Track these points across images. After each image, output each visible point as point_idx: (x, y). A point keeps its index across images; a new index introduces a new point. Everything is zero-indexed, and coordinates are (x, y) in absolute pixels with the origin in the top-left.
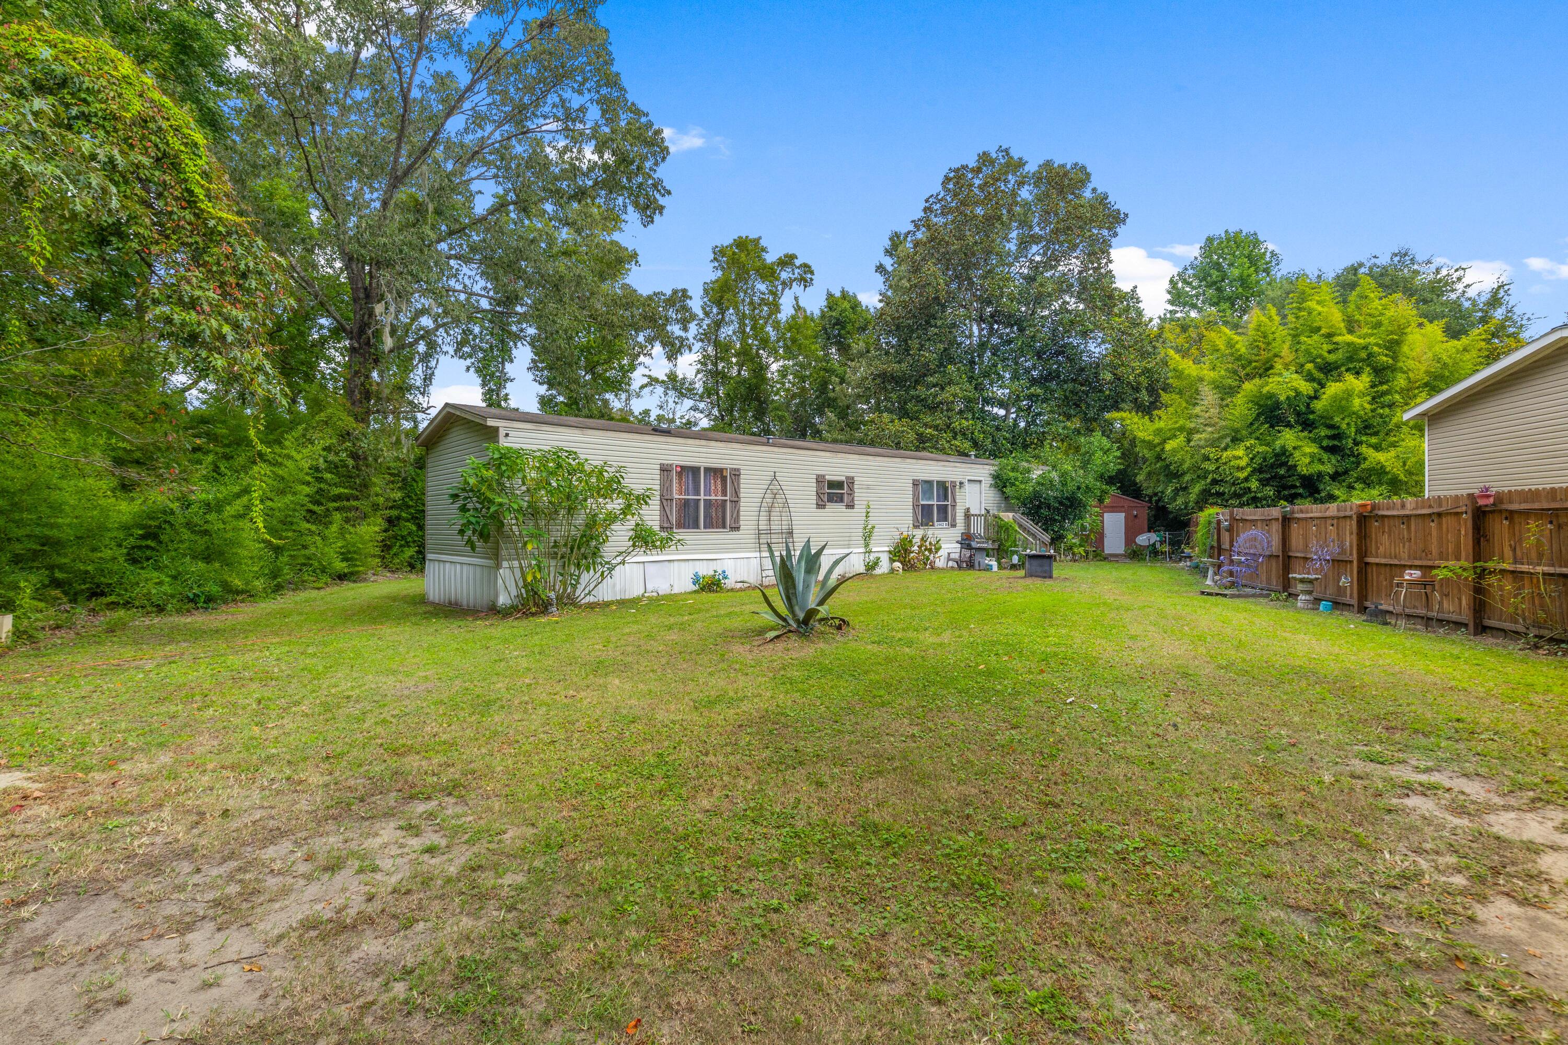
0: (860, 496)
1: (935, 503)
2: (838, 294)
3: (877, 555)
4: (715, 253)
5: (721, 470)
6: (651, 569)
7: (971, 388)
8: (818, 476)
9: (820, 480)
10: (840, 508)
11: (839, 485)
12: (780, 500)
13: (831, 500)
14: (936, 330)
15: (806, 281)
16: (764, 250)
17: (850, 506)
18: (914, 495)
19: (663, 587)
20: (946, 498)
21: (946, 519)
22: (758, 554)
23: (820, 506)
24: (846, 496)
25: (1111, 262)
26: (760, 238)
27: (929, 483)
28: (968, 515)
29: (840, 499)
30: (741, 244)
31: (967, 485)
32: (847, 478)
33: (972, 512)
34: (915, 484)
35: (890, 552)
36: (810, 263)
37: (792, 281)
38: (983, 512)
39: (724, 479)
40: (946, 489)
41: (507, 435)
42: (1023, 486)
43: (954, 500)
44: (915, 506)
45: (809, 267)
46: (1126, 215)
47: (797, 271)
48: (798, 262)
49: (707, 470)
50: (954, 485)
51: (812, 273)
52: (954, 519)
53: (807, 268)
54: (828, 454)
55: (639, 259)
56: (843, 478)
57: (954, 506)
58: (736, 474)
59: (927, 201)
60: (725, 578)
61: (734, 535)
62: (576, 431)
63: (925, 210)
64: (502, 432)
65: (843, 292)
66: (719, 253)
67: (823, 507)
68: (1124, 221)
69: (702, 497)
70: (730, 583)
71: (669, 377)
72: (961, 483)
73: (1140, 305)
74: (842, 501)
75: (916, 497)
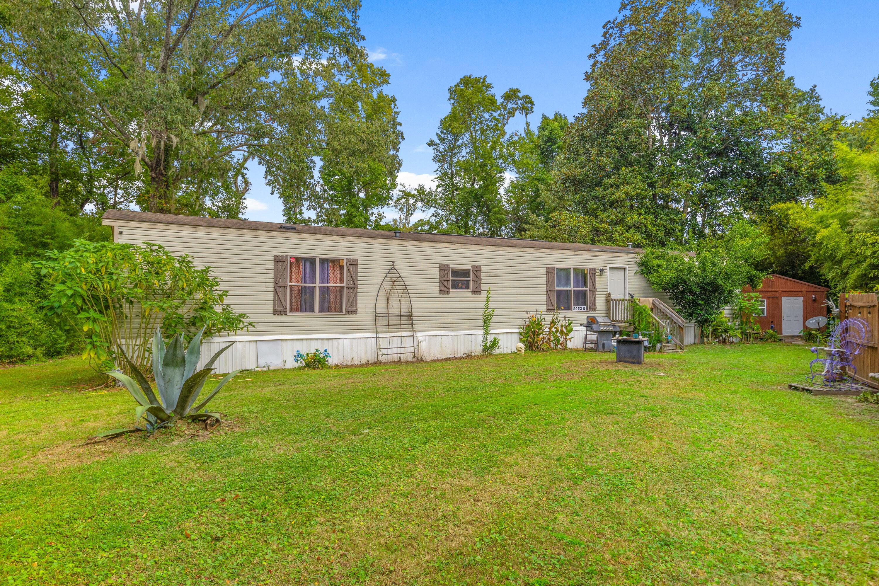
0: (485, 282)
1: (572, 288)
2: (552, 117)
3: (495, 336)
4: (450, 92)
5: (338, 260)
6: (263, 347)
7: (645, 186)
8: (441, 265)
9: (443, 269)
10: (466, 294)
11: (466, 273)
12: (399, 287)
13: (455, 286)
14: (612, 138)
15: (527, 110)
16: (490, 86)
17: (477, 291)
18: (548, 281)
19: (275, 363)
20: (585, 284)
21: (585, 304)
22: (374, 335)
23: (444, 291)
24: (471, 283)
25: (783, 63)
26: (486, 77)
27: (566, 271)
28: (608, 300)
29: (466, 286)
30: (466, 81)
31: (608, 273)
32: (473, 266)
33: (613, 297)
34: (549, 271)
35: (520, 333)
36: (530, 95)
37: (515, 110)
38: (627, 297)
39: (341, 268)
40: (585, 276)
41: (121, 233)
42: (664, 273)
43: (594, 285)
44: (549, 291)
45: (530, 98)
46: (799, 18)
47: (519, 102)
48: (521, 95)
49: (323, 261)
50: (593, 272)
51: (532, 103)
52: (594, 303)
53: (528, 100)
54: (452, 246)
55: (397, 102)
56: (469, 267)
57: (593, 292)
58: (353, 264)
59: (605, 27)
60: (328, 356)
61: (351, 318)
62: (191, 229)
63: (604, 35)
64: (117, 230)
65: (556, 114)
66: (453, 91)
67: (447, 292)
68: (798, 25)
69: (317, 284)
70: (331, 361)
71: (418, 191)
72: (601, 270)
73: (820, 103)
74: (468, 287)
75: (550, 283)
